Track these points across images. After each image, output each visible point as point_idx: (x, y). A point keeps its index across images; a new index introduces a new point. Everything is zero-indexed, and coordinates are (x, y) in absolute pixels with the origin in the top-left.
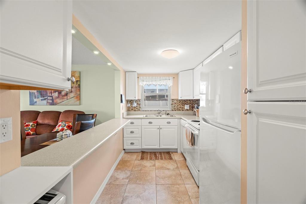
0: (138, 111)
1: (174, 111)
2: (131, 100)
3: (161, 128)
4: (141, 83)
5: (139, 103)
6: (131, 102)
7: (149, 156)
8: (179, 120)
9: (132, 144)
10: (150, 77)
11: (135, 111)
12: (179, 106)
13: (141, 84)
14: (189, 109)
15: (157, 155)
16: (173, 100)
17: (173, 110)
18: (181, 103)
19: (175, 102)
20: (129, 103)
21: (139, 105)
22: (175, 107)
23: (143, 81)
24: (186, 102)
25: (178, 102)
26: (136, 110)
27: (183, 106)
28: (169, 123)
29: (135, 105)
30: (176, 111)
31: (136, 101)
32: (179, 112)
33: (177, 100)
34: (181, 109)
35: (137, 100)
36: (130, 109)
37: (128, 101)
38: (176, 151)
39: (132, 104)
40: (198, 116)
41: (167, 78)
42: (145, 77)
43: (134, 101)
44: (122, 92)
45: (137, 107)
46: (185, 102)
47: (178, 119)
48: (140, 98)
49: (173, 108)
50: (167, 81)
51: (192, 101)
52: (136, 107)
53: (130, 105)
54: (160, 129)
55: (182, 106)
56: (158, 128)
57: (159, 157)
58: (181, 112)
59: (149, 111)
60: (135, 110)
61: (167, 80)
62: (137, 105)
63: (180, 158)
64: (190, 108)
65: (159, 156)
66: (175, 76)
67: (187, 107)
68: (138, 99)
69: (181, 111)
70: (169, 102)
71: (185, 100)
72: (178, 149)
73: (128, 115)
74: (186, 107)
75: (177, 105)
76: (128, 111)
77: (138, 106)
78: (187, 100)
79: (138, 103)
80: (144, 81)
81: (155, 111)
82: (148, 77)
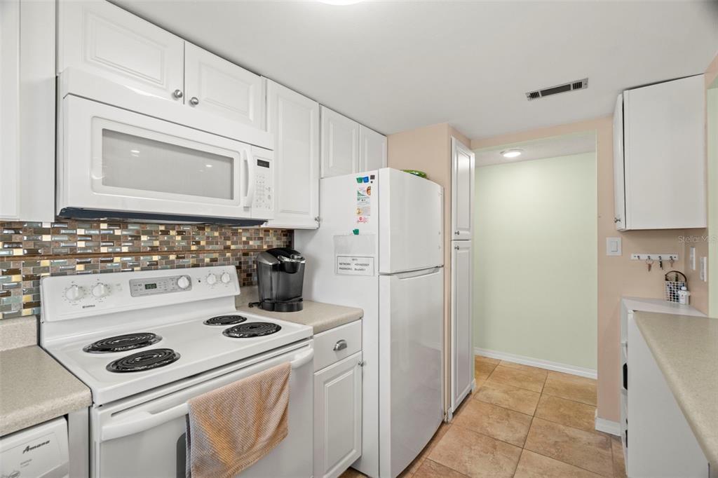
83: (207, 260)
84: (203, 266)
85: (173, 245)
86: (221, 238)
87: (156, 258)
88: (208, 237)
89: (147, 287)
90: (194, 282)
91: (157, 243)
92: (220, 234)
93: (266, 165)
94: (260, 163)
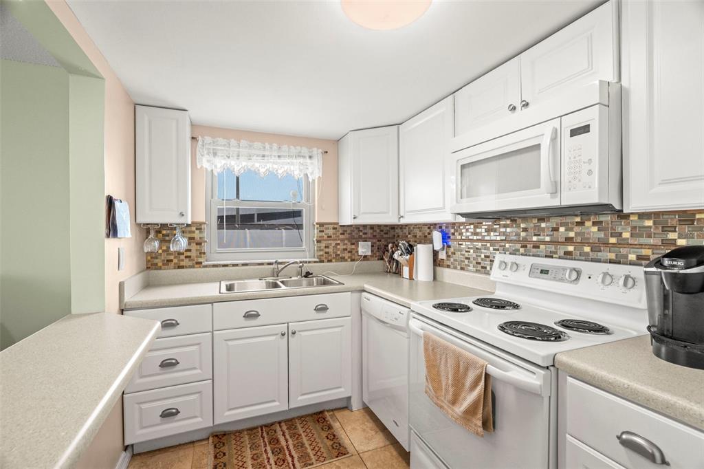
0: (192, 267)
1: (326, 264)
2: (164, 226)
3: (294, 333)
4: (204, 160)
5: (197, 235)
6: (164, 232)
7: (248, 453)
8: (356, 295)
9: (168, 414)
10: (243, 143)
11: (182, 267)
12: (341, 247)
13: (206, 165)
14: (370, 254)
15: (283, 443)
16: (321, 225)
17: (323, 258)
18: (346, 236)
19: (327, 231)
20: (151, 236)
21: (199, 244)
22: (330, 250)
23: (215, 154)
24: (361, 234)
25: (338, 234)
26: (186, 262)
27: (353, 247)
28: (322, 309)
29: (182, 243)
30: (330, 261)
31: (186, 229)
32: (343, 264)
33: (335, 226)
34: (346, 255)
35: (188, 225)
36: (156, 261)
37: (146, 230)
38: (344, 405)
39: (169, 241)
40: (411, 278)
41: (305, 151)
42: (221, 141)
43: (175, 229)
44: (113, 185)
45: (190, 250)
46: (357, 233)
47: (352, 291)
48: (201, 219)
49: (321, 253)
50: (302, 160)
51: (378, 231)
52: (187, 251)
53: (156, 244)
54: (288, 334)
55: (350, 247)
56: (283, 335)
57: (293, 453)
58: (348, 264)
59: (237, 265)
60: (182, 264)
61: (304, 157)
62: (189, 244)
63: (369, 439)
64: (372, 251)
65: (290, 442)
66: (330, 147)
67: (364, 249)
68: (193, 223)
69: (346, 261)
70: (309, 234)
71: (358, 227)
72: (352, 400)
73: (148, 285)
74: (363, 247)
75: (333, 243)
76: (148, 268)
77: (194, 247)
78: (365, 226)
79: (192, 235)
80: (219, 154)
81: (262, 264)
82: (233, 142)
83: (632, 257)
84: (624, 264)
85: (588, 236)
86: (657, 228)
87: (571, 248)
88: (634, 228)
89: (542, 272)
90: (584, 277)
91: (572, 234)
92: (655, 223)
93: (585, 129)
94: (574, 133)
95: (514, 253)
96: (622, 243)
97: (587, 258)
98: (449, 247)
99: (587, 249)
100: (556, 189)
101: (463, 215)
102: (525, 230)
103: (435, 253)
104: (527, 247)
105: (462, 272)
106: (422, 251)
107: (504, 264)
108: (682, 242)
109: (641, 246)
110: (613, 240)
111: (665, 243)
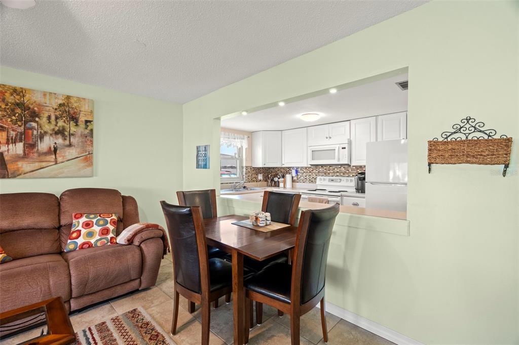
12: (253, 175)
14: (262, 179)
16: (246, 167)
17: (248, 181)
18: (255, 172)
19: (248, 170)
22: (250, 177)
25: (252, 171)
27: (257, 176)
30: (250, 182)
33: (251, 168)
34: (255, 179)
40: (284, 187)
41: (242, 136)
46: (258, 170)
49: (248, 179)
50: (241, 140)
51: (265, 170)
58: (255, 183)
66: (250, 135)
67: (260, 177)
71: (258, 168)
75: (250, 175)
78: (261, 168)
84: (350, 177)
85: (342, 171)
88: (352, 169)
89: (332, 180)
90: (342, 181)
91: (338, 170)
92: (355, 168)
93: (345, 148)
94: (343, 148)
95: (323, 176)
96: (349, 172)
97: (341, 176)
98: (298, 175)
99: (342, 174)
100: (339, 160)
101: (311, 165)
102: (325, 169)
103: (293, 177)
104: (326, 174)
105: (303, 184)
106: (288, 177)
107: (321, 179)
108: (360, 172)
109: (353, 173)
110: (347, 172)
111: (357, 172)
